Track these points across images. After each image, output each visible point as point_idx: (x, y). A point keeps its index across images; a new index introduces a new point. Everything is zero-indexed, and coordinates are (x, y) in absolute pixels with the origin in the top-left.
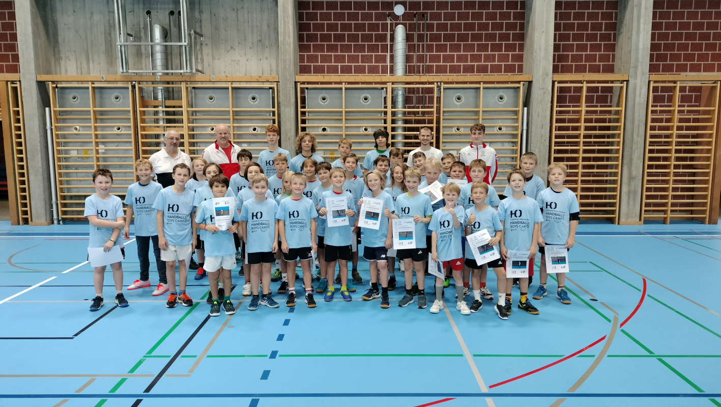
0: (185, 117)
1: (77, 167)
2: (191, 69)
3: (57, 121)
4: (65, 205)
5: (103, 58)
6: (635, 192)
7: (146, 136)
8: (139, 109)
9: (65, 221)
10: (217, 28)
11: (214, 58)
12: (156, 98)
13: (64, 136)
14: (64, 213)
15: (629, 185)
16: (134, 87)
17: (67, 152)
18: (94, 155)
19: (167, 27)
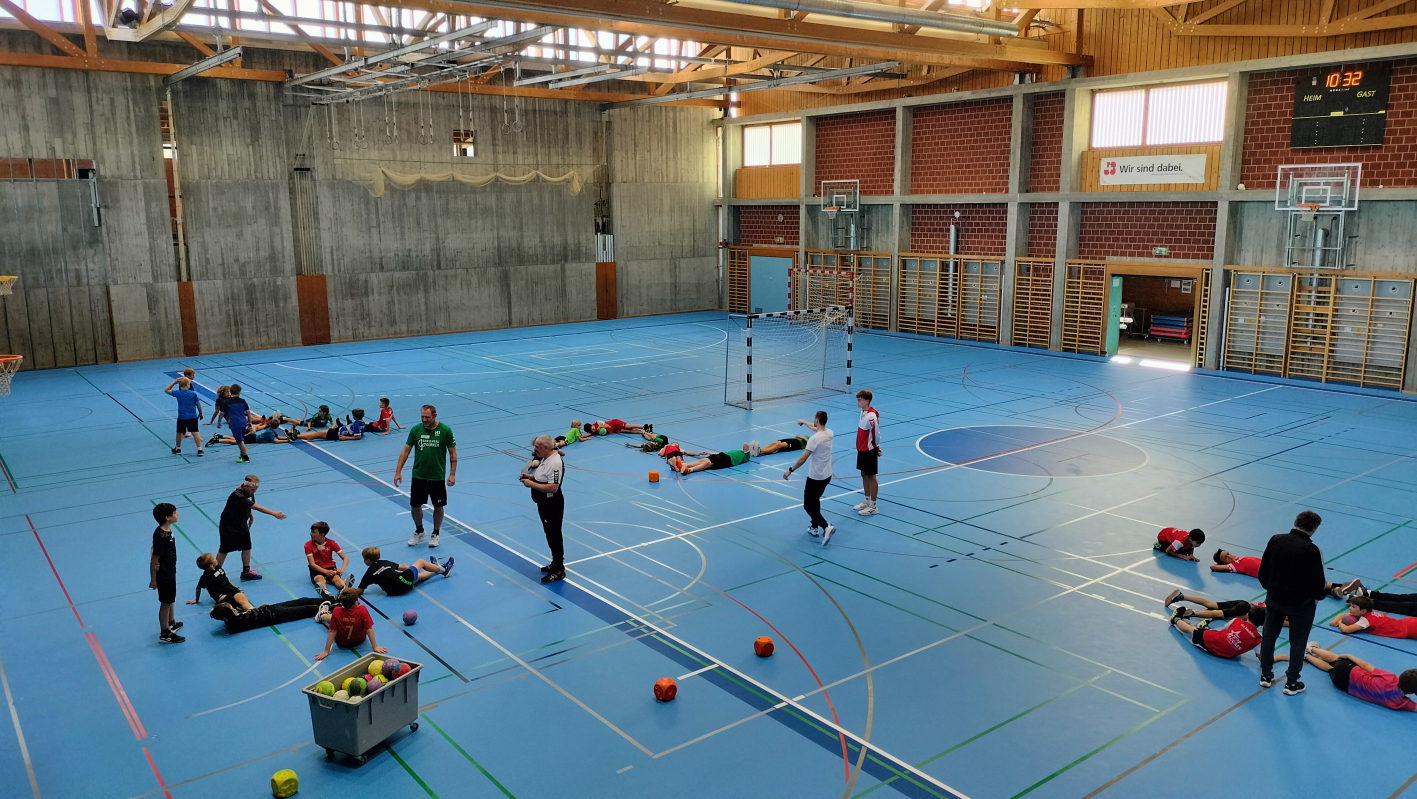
0: (1331, 301)
1: (1242, 331)
2: (1342, 265)
3: (1233, 297)
4: (1229, 357)
5: (1274, 252)
7: (1298, 313)
8: (1295, 293)
9: (1229, 369)
10: (1372, 230)
11: (1365, 254)
12: (1311, 284)
13: (1236, 309)
14: (1228, 362)
16: (1294, 277)
17: (1236, 320)
18: (1257, 324)
19: (1329, 229)
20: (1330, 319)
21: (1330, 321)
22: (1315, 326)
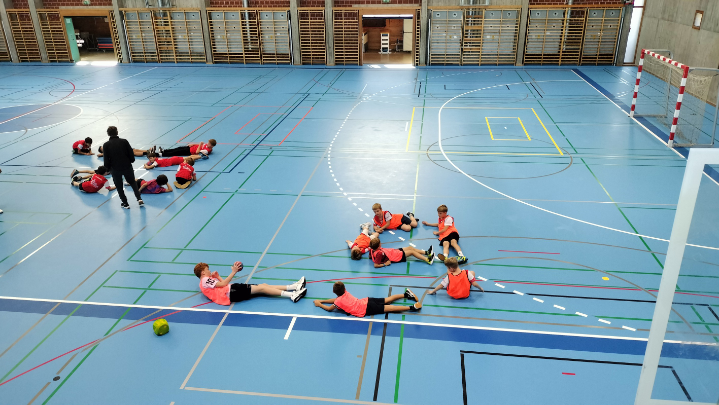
0: (170, 23)
1: (136, 42)
2: (170, 6)
3: (127, 25)
4: (133, 56)
5: (141, 0)
6: (331, 53)
7: (157, 31)
8: (154, 21)
9: (135, 62)
12: (160, 16)
13: (131, 31)
14: (134, 59)
15: (329, 50)
16: (151, 12)
17: (132, 36)
18: (141, 38)
20: (171, 32)
21: (171, 33)
22: (166, 36)
